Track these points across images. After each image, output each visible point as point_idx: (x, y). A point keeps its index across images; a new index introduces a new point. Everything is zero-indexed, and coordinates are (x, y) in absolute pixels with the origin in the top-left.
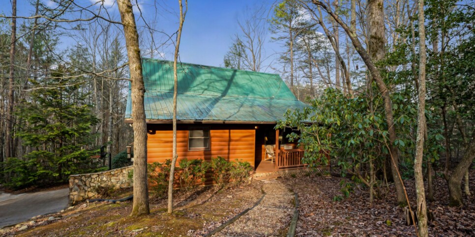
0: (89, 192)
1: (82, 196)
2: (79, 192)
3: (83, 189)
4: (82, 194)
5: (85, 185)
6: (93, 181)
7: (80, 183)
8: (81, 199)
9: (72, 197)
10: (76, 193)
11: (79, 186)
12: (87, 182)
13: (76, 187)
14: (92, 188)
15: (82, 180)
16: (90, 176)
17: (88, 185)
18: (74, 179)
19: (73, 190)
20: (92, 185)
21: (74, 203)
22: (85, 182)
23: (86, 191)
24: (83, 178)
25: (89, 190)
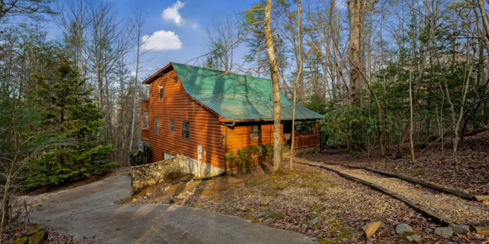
0: (148, 180)
1: (143, 184)
2: (140, 181)
3: (144, 178)
4: (143, 183)
5: (145, 174)
6: (151, 170)
7: (141, 173)
8: (142, 186)
9: (134, 185)
10: (138, 182)
11: (140, 175)
12: (147, 172)
13: (137, 176)
14: (150, 176)
15: (142, 171)
16: (148, 167)
17: (147, 174)
18: (136, 170)
19: (135, 180)
20: (150, 173)
21: (136, 190)
22: (145, 172)
23: (145, 179)
24: (143, 169)
25: (148, 178)
